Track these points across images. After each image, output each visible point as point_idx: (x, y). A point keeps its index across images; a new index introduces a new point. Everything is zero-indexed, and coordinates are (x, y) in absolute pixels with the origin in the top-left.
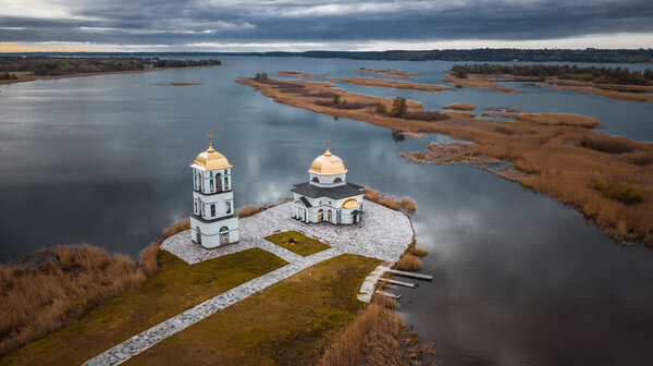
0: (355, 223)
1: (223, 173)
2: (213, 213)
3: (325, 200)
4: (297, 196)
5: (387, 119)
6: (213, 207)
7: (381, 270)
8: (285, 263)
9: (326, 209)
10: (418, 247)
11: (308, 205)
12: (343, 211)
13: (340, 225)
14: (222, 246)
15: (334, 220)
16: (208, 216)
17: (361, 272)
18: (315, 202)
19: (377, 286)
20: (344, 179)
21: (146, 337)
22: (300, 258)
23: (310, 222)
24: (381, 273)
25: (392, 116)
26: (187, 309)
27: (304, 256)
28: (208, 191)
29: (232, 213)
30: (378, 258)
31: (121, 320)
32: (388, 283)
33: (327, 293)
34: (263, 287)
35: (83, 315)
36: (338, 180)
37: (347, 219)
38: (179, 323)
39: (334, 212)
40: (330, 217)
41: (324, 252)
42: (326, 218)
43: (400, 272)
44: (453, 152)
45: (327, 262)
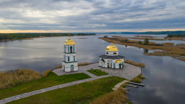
0: (120, 68)
1: (73, 47)
2: (69, 60)
3: (110, 60)
4: (101, 58)
5: (142, 45)
6: (69, 58)
7: (125, 81)
8: (90, 77)
9: (110, 63)
10: (142, 76)
11: (104, 61)
12: (116, 64)
13: (114, 69)
14: (71, 72)
15: (113, 67)
16: (67, 61)
17: (117, 82)
18: (106, 60)
19: (121, 86)
20: (117, 53)
21: (30, 94)
22: (96, 76)
23: (104, 67)
24: (124, 82)
25: (144, 45)
26: (49, 87)
27: (98, 76)
28: (67, 52)
29: (76, 61)
30: (125, 78)
31: (26, 88)
32: (126, 86)
33: (101, 87)
34: (78, 83)
35: (14, 86)
36: (115, 53)
37: (117, 67)
38: (43, 91)
39: (113, 64)
40: (111, 66)
41: (106, 76)
42: (110, 66)
43: (132, 83)
44: (163, 53)
45: (106, 78)
